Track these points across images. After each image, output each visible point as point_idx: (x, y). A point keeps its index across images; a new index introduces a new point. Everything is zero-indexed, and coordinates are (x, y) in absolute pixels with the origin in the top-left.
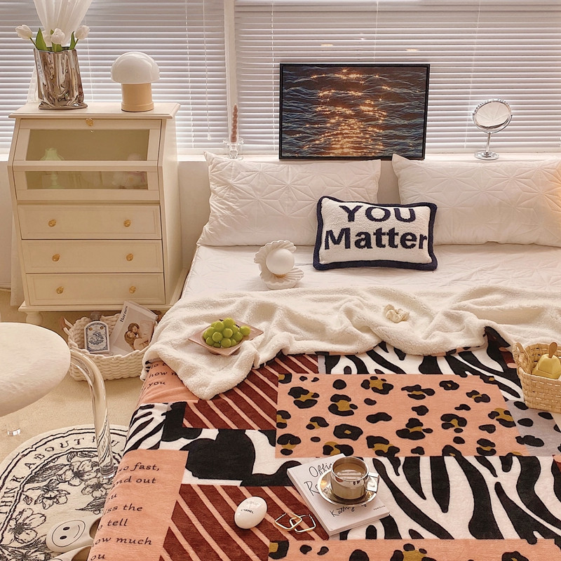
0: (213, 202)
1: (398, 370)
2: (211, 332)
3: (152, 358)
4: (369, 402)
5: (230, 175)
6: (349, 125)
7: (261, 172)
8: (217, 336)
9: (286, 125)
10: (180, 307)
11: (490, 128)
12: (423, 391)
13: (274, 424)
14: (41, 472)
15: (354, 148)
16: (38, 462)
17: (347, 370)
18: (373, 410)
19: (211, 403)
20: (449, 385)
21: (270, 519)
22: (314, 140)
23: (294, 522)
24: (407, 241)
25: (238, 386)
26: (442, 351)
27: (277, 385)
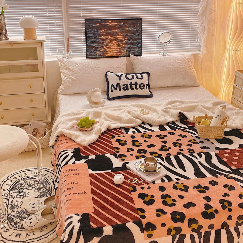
1: (152, 131)
3: (59, 134)
4: (146, 141)
5: (69, 65)
6: (113, 44)
7: (81, 64)
8: (83, 124)
9: (89, 44)
10: (62, 116)
11: (164, 43)
12: (163, 136)
13: (115, 152)
14: (14, 187)
15: (115, 53)
16: (12, 183)
17: (134, 132)
18: (148, 144)
19: (88, 147)
20: (171, 133)
21: (126, 181)
22: (100, 50)
23: (135, 180)
24: (142, 86)
25: (96, 141)
26: (165, 123)
27: (110, 139)
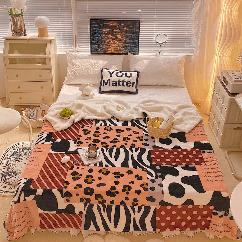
1: (116, 125)
2: (62, 112)
4: (105, 133)
6: (113, 42)
12: (121, 131)
13: (77, 138)
14: (15, 153)
17: (101, 125)
18: (105, 135)
19: (60, 132)
20: (129, 129)
21: (70, 161)
23: (76, 162)
24: (128, 84)
25: (68, 128)
26: (130, 119)
27: (80, 128)
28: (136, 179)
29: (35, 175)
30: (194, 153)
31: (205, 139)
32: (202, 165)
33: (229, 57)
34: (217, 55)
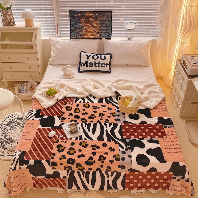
0: (52, 52)
1: (92, 102)
2: (48, 92)
3: (33, 98)
4: (84, 110)
5: (56, 44)
7: (64, 44)
12: (97, 107)
13: (61, 115)
18: (84, 112)
19: (46, 109)
20: (104, 106)
21: (56, 135)
22: (80, 33)
23: (61, 136)
25: (54, 105)
26: (104, 97)
27: (63, 105)
28: (110, 150)
29: (27, 148)
30: (158, 127)
31: (167, 115)
32: (164, 138)
33: (189, 43)
34: (179, 40)
